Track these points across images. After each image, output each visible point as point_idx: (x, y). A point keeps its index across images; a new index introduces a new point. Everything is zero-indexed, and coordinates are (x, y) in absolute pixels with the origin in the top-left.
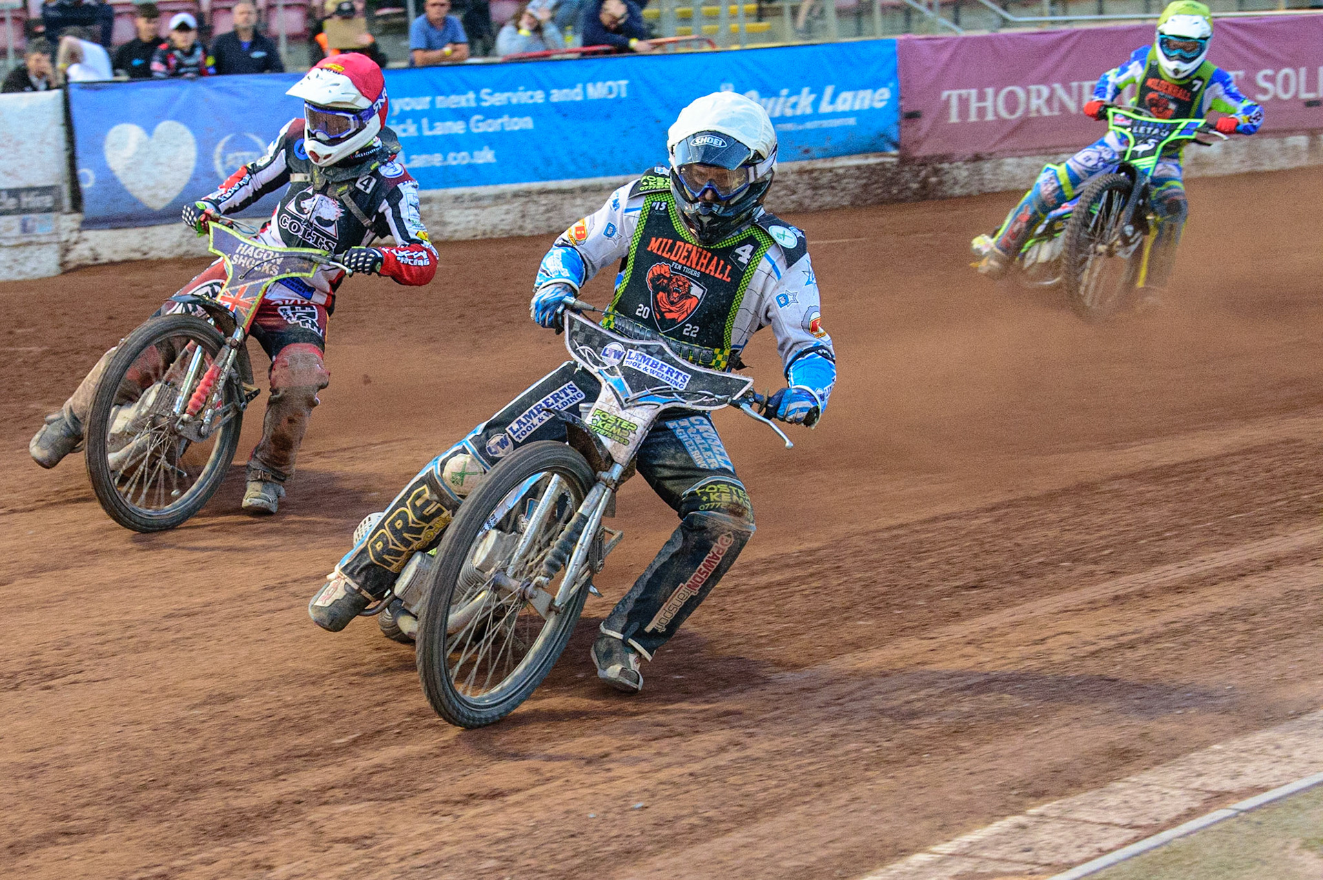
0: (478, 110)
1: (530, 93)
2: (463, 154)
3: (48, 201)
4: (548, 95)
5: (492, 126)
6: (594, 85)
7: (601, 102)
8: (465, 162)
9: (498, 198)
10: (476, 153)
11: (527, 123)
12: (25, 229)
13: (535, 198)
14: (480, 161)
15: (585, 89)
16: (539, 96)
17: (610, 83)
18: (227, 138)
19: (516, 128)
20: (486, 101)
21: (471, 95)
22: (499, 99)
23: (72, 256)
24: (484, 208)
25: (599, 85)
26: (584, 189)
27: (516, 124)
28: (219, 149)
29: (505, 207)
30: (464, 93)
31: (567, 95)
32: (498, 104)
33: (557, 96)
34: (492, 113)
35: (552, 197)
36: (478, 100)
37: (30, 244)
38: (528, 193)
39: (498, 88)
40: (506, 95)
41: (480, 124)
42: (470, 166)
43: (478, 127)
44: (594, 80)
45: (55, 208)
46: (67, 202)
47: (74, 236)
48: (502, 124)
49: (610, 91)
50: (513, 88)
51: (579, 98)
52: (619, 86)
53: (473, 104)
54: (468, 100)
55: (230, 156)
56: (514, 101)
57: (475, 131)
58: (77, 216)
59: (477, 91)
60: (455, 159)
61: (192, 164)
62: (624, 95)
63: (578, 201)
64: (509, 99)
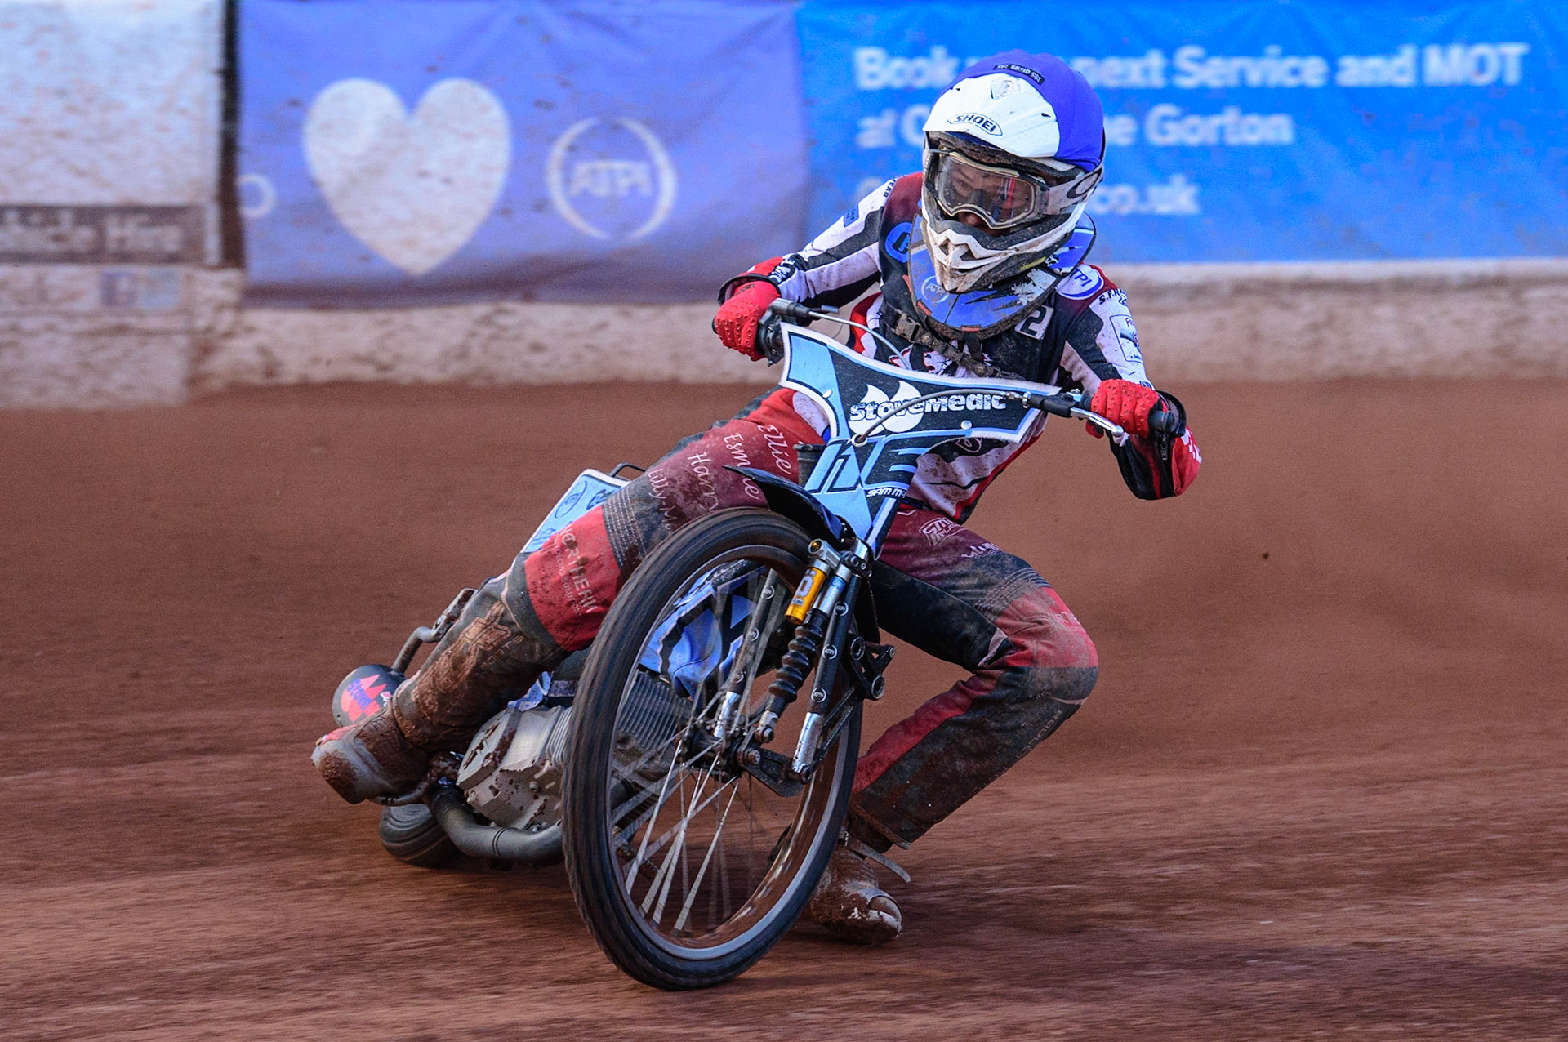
0: (1168, 94)
1: (1292, 62)
2: (1124, 190)
3: (170, 238)
4: (1334, 68)
5: (1196, 131)
6: (1444, 54)
7: (1458, 94)
8: (1126, 209)
9: (1199, 292)
10: (1154, 191)
11: (1277, 129)
12: (110, 296)
13: (1287, 297)
14: (1163, 208)
15: (1420, 61)
16: (1313, 71)
17: (1482, 50)
18: (579, 128)
19: (1253, 139)
20: (1186, 74)
21: (1155, 60)
22: (1216, 72)
23: (220, 363)
24: (1164, 313)
25: (1456, 52)
26: (1402, 286)
27: (1253, 129)
28: (558, 151)
29: (1219, 314)
30: (1136, 52)
31: (1375, 71)
32: (1215, 83)
33: (1357, 71)
34: (1202, 102)
35: (1327, 300)
36: (1170, 71)
37: (121, 330)
38: (1271, 289)
39: (1217, 46)
40: (1239, 63)
41: (1171, 126)
42: (1136, 219)
43: (1163, 132)
44: (1444, 39)
45: (188, 254)
46: (212, 243)
47: (227, 320)
48: (1221, 130)
49: (1482, 64)
50: (1253, 49)
51: (1406, 80)
52: (1503, 59)
53: (1157, 81)
54: (1146, 72)
55: (582, 168)
56: (1254, 78)
57: (1156, 139)
58: (231, 275)
59: (1169, 52)
60: (1103, 200)
61: (498, 178)
62: (1513, 76)
63: (1386, 311)
64: (1242, 75)
